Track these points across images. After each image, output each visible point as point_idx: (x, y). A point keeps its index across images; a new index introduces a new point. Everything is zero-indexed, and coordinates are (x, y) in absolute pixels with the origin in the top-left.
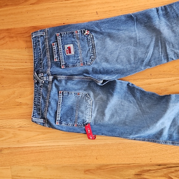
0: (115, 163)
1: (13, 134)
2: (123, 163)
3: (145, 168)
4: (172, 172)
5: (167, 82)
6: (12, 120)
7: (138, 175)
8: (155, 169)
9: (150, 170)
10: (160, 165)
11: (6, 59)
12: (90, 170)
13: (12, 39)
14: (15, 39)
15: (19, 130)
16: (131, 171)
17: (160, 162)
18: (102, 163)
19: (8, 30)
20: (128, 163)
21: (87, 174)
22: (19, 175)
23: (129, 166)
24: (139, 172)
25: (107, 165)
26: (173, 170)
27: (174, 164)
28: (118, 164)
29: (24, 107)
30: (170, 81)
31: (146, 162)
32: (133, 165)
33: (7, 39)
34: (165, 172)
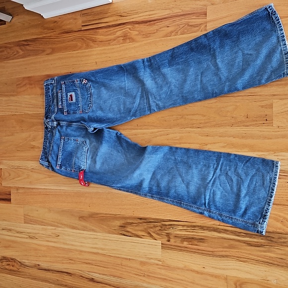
0: (104, 212)
1: (27, 175)
2: (111, 213)
3: (129, 221)
4: (151, 228)
5: (151, 133)
6: (27, 162)
7: (122, 226)
8: (136, 222)
9: (133, 223)
10: (141, 219)
11: (26, 104)
12: (84, 217)
13: (31, 86)
14: (33, 86)
15: (32, 171)
16: (117, 222)
17: (142, 216)
18: (93, 211)
19: (29, 77)
20: (114, 213)
21: (81, 220)
22: (29, 214)
23: (115, 217)
24: (123, 224)
25: (97, 214)
26: (152, 225)
27: (154, 219)
28: (106, 214)
29: (36, 150)
30: (153, 133)
31: (130, 214)
32: (118, 216)
33: (28, 86)
34: (145, 227)
